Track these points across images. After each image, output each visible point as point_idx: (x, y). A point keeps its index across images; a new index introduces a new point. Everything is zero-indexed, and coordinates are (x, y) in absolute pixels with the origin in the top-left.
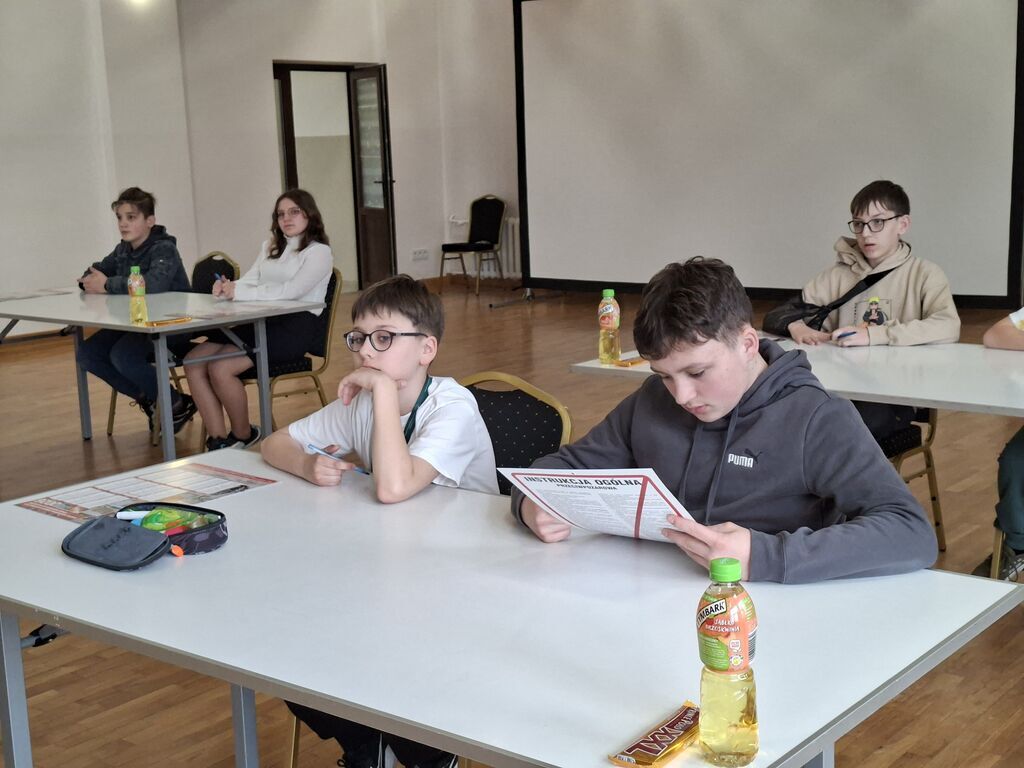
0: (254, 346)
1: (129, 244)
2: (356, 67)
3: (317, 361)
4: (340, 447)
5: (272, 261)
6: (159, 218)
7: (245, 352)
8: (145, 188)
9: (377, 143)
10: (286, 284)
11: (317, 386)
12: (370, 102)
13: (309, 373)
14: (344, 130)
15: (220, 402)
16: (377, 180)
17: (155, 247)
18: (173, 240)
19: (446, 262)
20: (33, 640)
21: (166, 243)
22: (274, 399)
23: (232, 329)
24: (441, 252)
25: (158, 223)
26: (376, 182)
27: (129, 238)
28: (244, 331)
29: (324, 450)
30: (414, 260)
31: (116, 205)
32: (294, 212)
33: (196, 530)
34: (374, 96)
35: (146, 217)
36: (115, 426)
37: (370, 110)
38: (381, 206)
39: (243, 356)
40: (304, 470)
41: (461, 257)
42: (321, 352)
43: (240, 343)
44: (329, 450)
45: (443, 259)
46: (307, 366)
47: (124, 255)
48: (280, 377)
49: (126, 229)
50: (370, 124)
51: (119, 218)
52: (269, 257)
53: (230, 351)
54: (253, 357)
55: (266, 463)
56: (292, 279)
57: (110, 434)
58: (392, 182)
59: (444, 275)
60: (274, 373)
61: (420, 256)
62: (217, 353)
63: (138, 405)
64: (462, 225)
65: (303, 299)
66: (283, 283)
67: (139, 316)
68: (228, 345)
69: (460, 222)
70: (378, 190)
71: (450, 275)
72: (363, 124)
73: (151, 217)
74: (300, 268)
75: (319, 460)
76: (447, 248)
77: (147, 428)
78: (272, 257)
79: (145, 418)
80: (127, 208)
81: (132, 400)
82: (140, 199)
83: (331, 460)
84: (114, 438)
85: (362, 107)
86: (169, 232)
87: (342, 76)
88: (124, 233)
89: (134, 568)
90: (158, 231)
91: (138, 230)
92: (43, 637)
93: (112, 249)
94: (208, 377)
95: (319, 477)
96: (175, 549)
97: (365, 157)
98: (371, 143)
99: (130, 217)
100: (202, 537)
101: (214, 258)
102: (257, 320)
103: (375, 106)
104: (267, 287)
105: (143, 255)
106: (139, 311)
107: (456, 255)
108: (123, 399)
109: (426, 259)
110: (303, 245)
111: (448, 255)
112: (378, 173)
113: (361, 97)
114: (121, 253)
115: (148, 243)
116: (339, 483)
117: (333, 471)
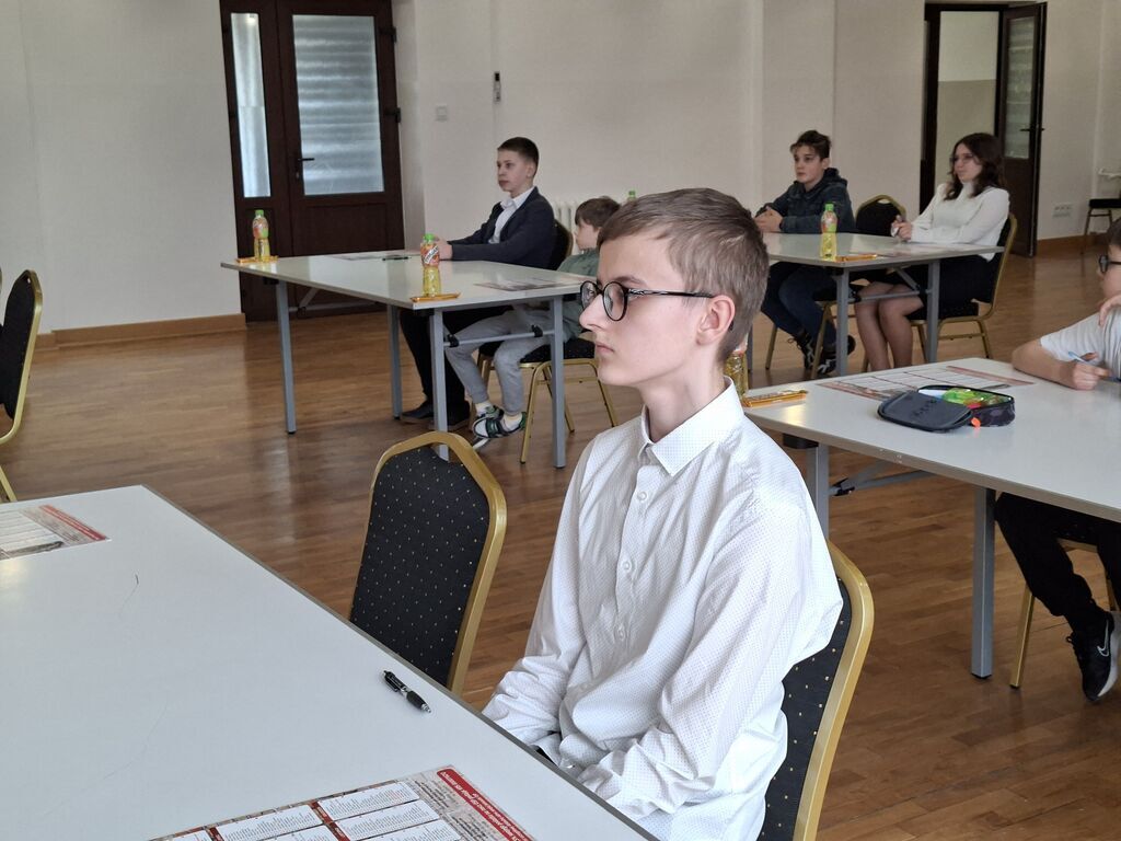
0: (926, 287)
1: (803, 184)
2: (1011, 6)
3: (983, 307)
4: (1097, 357)
5: (948, 203)
6: (835, 160)
7: (917, 293)
8: (822, 132)
9: (1028, 88)
10: (963, 227)
11: (982, 331)
12: (1024, 43)
13: (975, 318)
14: (990, 74)
15: (885, 339)
16: (1024, 127)
17: (828, 189)
18: (845, 182)
19: (1092, 218)
20: (836, 490)
21: (839, 185)
22: (941, 342)
23: (906, 270)
24: (1088, 208)
25: (831, 166)
26: (1023, 130)
27: (804, 179)
28: (918, 271)
29: (1082, 357)
30: (1056, 216)
31: (795, 147)
32: (967, 157)
33: (992, 406)
34: (1030, 36)
35: (821, 160)
36: (773, 361)
37: (1023, 52)
38: (1025, 156)
39: (914, 296)
40: (1063, 375)
41: (1110, 215)
42: (988, 298)
43: (913, 284)
44: (1087, 358)
45: (1090, 215)
46: (973, 311)
47: (797, 196)
48: (949, 319)
49: (801, 171)
50: (1022, 67)
51: (797, 159)
52: (945, 199)
53: (902, 291)
54: (924, 297)
55: (1016, 369)
56: (967, 224)
57: (767, 369)
58: (1041, 130)
59: (1088, 233)
60: (942, 316)
61: (1061, 212)
62: (888, 293)
63: (795, 343)
64: (1113, 179)
65: (978, 243)
66: (959, 227)
67: (829, 251)
68: (900, 286)
69: (1112, 175)
70: (1025, 138)
71: (1093, 234)
72: (1013, 67)
73: (826, 160)
74: (977, 213)
75: (1078, 366)
76: (1095, 204)
77: (802, 365)
78: (949, 198)
79: (800, 355)
80: (805, 150)
81: (791, 337)
82: (817, 142)
83: (1088, 366)
84: (772, 373)
85: (1014, 49)
86: (842, 175)
87: (993, 16)
88: (800, 174)
89: (946, 430)
90: (831, 174)
91: (812, 172)
92: (844, 488)
93: (784, 190)
94: (878, 316)
95: (1077, 381)
96: (975, 421)
97: (1012, 103)
98: (1021, 87)
99: (807, 159)
100: (996, 413)
101: (881, 202)
102: (932, 261)
103: (1030, 47)
104: (944, 230)
105: (816, 197)
106: (830, 246)
107: (1105, 211)
108: (783, 336)
109: (1067, 215)
110: (977, 192)
111: (1094, 212)
112: (1026, 120)
113: (1014, 39)
114: (795, 194)
115: (822, 185)
116: (1094, 388)
117: (1090, 377)
